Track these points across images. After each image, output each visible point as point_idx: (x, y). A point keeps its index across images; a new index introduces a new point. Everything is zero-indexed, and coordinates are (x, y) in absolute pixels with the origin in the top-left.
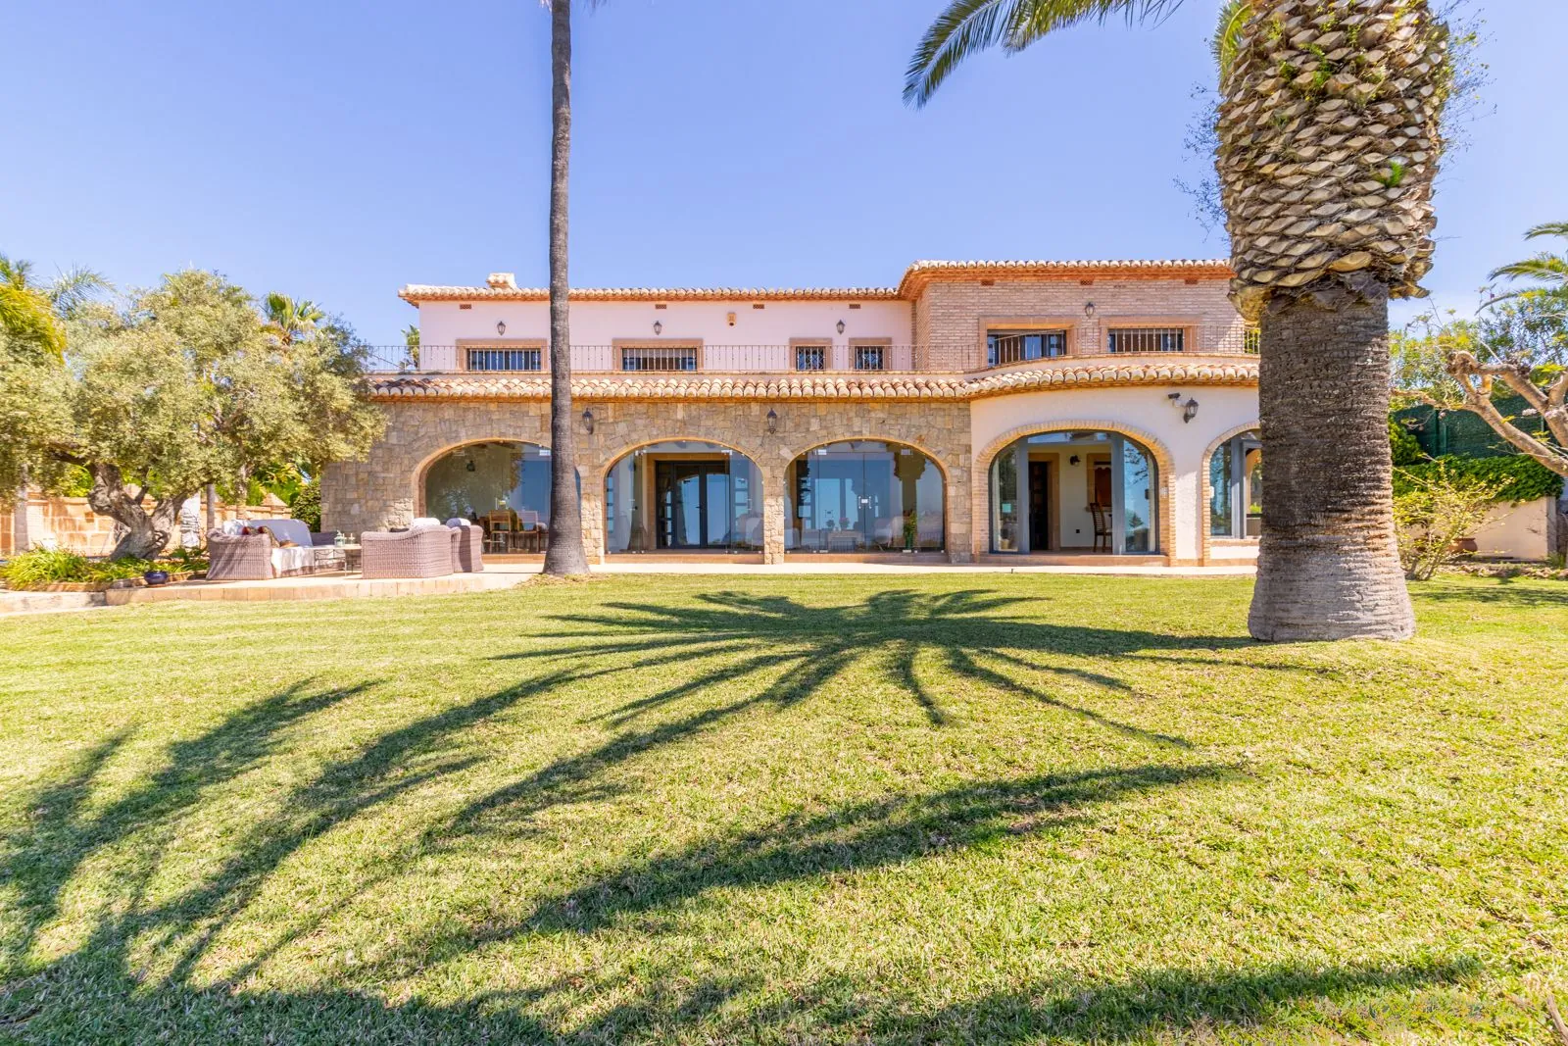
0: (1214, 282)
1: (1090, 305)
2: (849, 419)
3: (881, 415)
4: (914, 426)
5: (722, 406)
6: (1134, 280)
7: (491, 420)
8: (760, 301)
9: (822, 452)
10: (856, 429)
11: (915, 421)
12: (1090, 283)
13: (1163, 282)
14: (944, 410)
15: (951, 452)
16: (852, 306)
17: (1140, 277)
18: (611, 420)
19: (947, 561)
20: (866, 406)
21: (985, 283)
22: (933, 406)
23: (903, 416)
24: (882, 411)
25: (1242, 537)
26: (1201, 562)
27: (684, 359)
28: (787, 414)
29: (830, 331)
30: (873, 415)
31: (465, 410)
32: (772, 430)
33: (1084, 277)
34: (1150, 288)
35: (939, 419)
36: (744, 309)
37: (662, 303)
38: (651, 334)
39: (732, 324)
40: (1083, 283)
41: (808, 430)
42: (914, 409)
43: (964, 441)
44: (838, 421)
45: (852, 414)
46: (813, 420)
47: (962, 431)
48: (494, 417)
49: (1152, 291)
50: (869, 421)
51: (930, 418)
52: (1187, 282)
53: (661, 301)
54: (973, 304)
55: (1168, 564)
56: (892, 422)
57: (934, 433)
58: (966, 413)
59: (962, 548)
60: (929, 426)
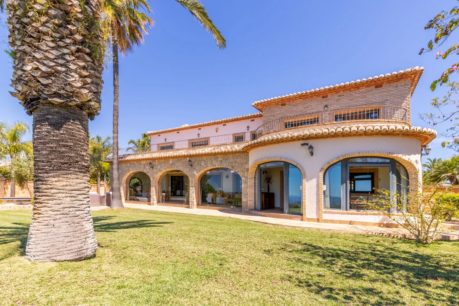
0: (392, 84)
1: (326, 106)
2: (212, 161)
3: (221, 159)
4: (231, 162)
5: (180, 159)
6: (348, 92)
7: (135, 166)
8: (225, 123)
9: (208, 172)
10: (214, 164)
11: (232, 160)
12: (327, 97)
13: (363, 90)
14: (240, 156)
15: (242, 171)
16: (252, 121)
17: (350, 90)
18: (157, 165)
19: (240, 212)
20: (216, 156)
21: (283, 105)
22: (237, 155)
23: (227, 159)
24: (221, 158)
25: (347, 210)
26: (318, 220)
27: (205, 143)
28: (196, 160)
29: (245, 130)
30: (219, 159)
31: (131, 163)
32: (192, 165)
33: (324, 95)
34: (356, 94)
35: (239, 159)
36: (220, 126)
37: (200, 128)
38: (197, 137)
39: (217, 132)
40: (323, 97)
41: (201, 165)
42: (230, 156)
43: (246, 167)
44: (209, 162)
45: (213, 159)
46: (202, 162)
47: (246, 163)
48: (136, 165)
49: (357, 95)
50: (217, 161)
51: (236, 159)
52: (376, 87)
53: (199, 127)
54: (278, 114)
55: (302, 220)
56: (224, 161)
57: (237, 164)
58: (247, 156)
59: (245, 207)
60: (236, 162)
